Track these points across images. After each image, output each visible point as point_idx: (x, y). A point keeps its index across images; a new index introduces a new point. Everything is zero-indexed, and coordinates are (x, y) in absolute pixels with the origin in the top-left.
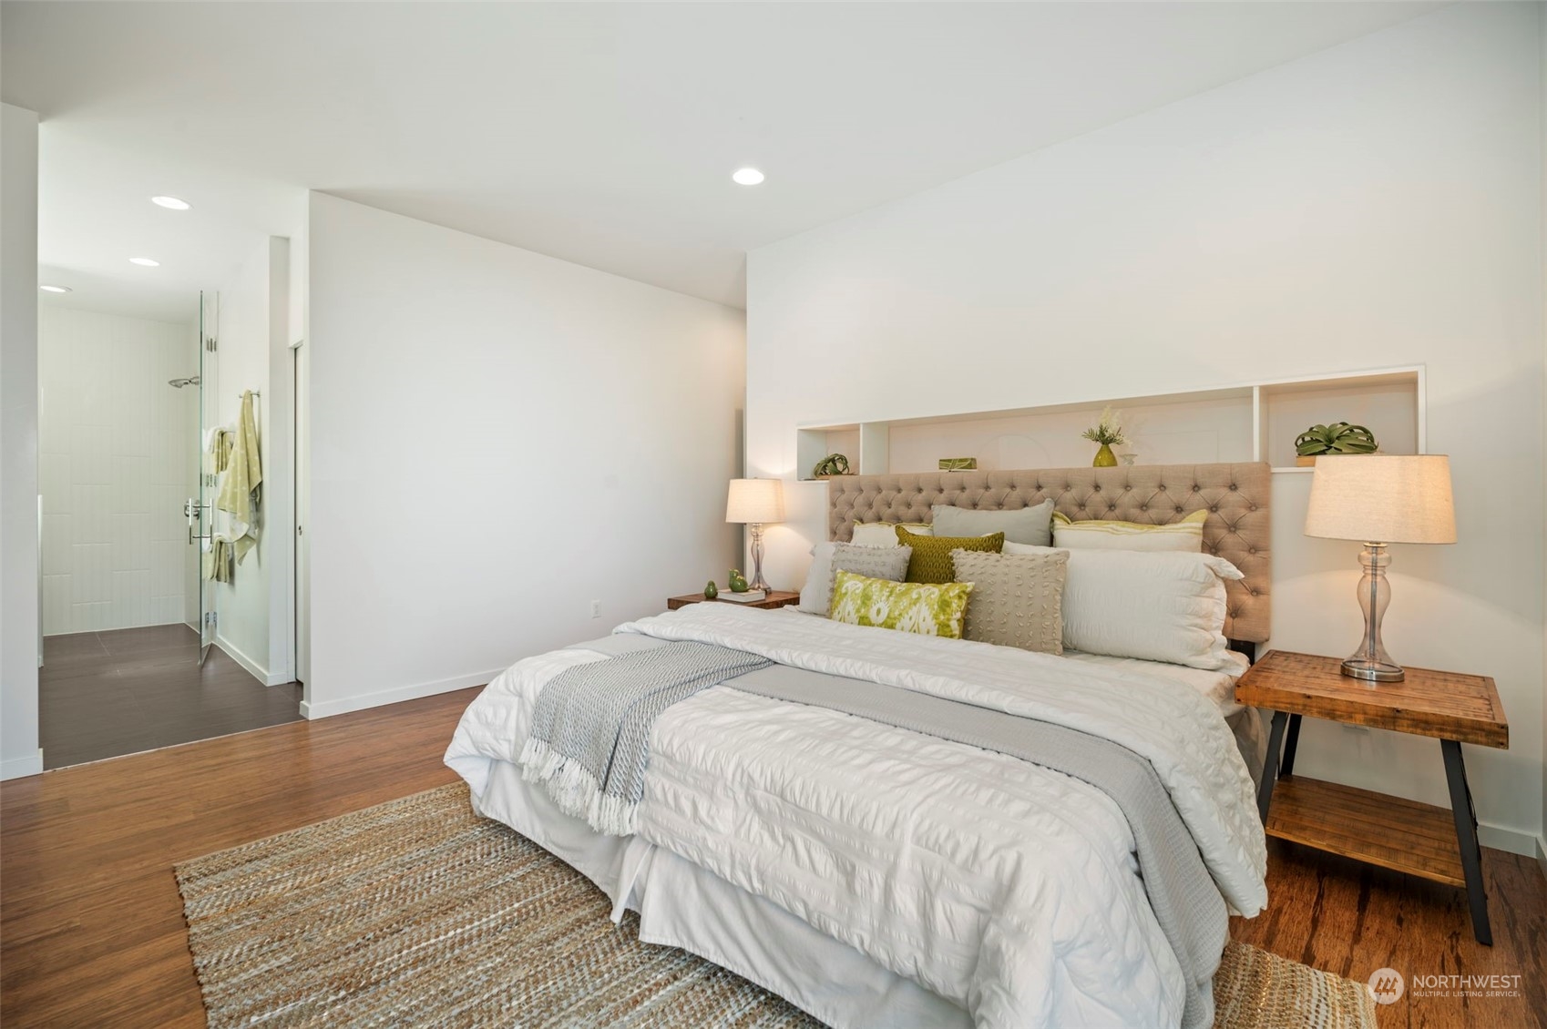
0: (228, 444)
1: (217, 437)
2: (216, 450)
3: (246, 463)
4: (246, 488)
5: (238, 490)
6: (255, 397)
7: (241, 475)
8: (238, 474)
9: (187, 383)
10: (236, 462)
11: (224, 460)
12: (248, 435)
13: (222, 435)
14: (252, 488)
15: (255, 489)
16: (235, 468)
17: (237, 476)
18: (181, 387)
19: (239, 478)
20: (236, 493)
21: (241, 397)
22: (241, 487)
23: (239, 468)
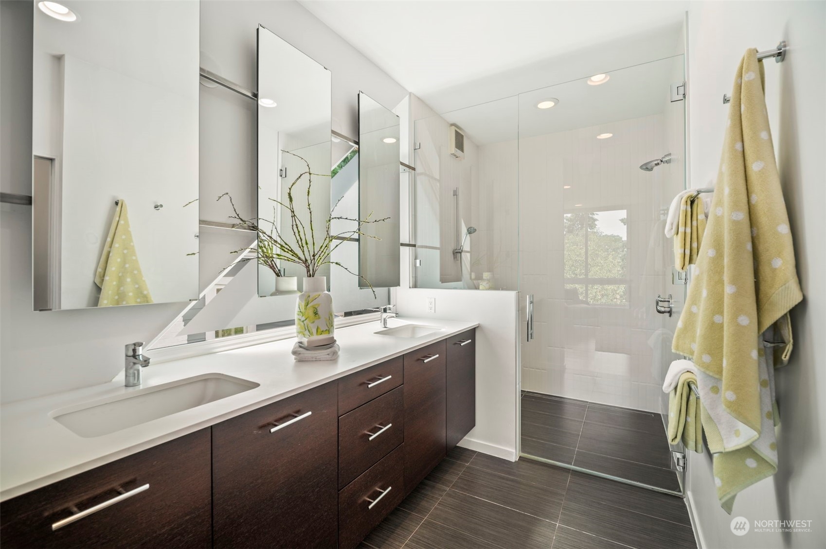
0: (701, 217)
1: (683, 207)
2: (681, 229)
3: (749, 247)
4: (748, 320)
5: (726, 319)
6: (772, 66)
7: (736, 280)
8: (726, 278)
9: (658, 164)
10: (718, 245)
11: (695, 245)
12: (755, 167)
13: (692, 202)
14: (768, 322)
15: (776, 327)
16: (717, 261)
17: (721, 282)
18: (651, 169)
19: (729, 290)
20: (721, 326)
21: (726, 101)
22: (735, 316)
23: (726, 260)
